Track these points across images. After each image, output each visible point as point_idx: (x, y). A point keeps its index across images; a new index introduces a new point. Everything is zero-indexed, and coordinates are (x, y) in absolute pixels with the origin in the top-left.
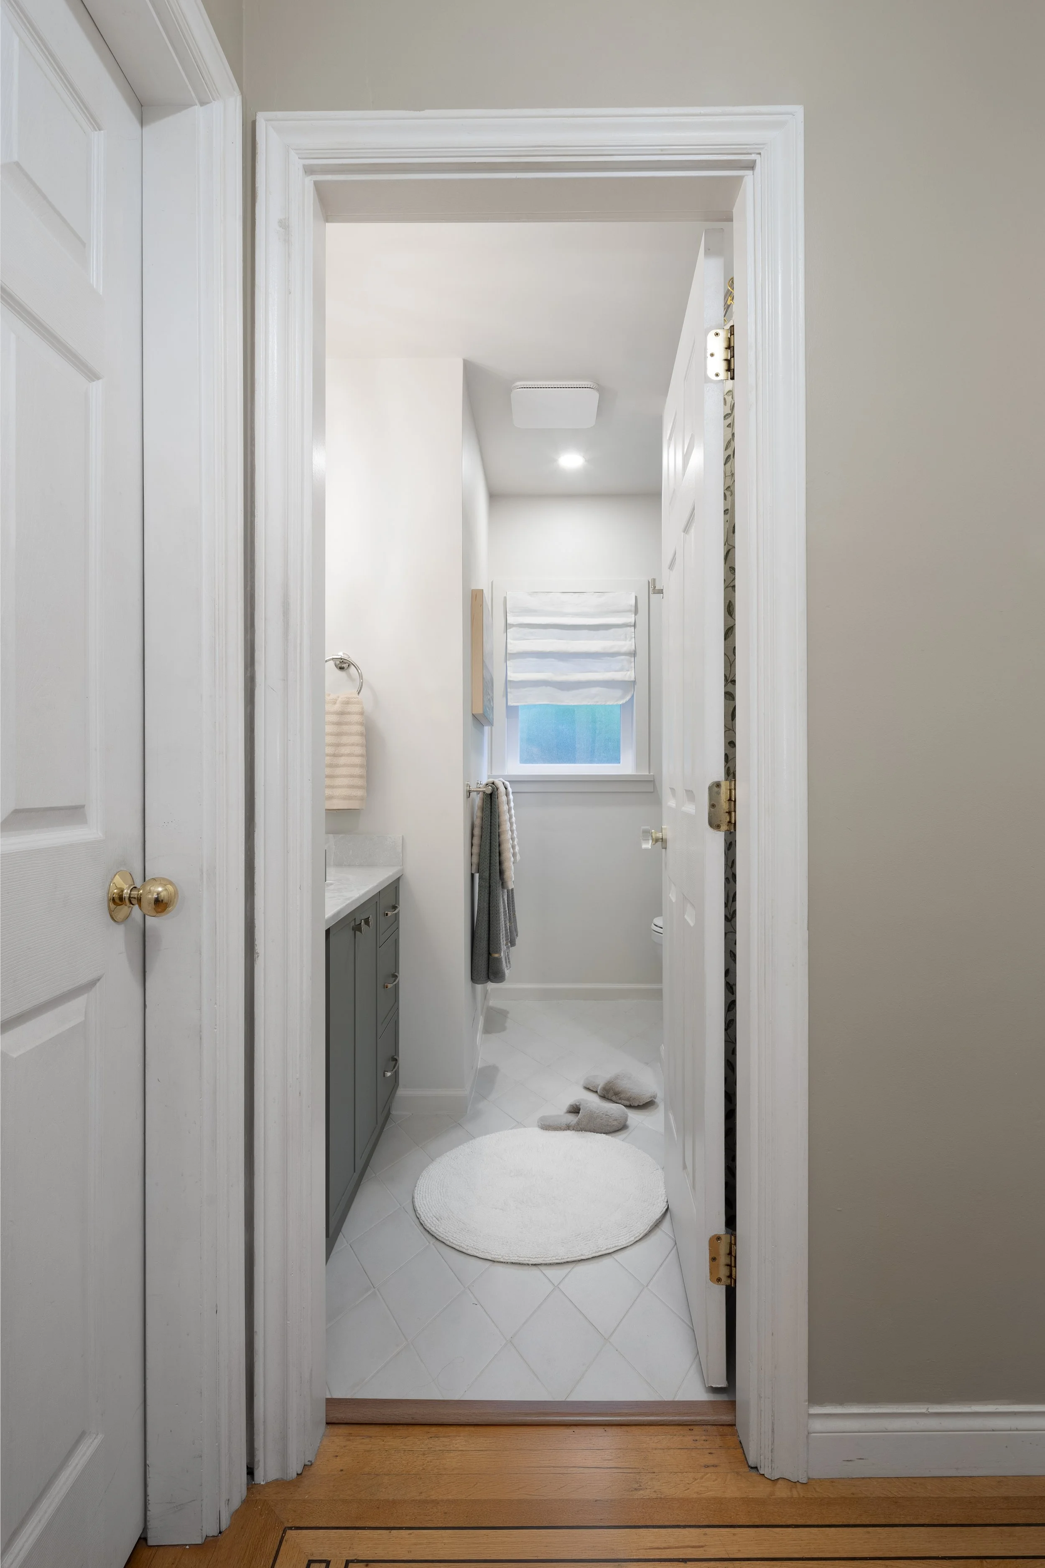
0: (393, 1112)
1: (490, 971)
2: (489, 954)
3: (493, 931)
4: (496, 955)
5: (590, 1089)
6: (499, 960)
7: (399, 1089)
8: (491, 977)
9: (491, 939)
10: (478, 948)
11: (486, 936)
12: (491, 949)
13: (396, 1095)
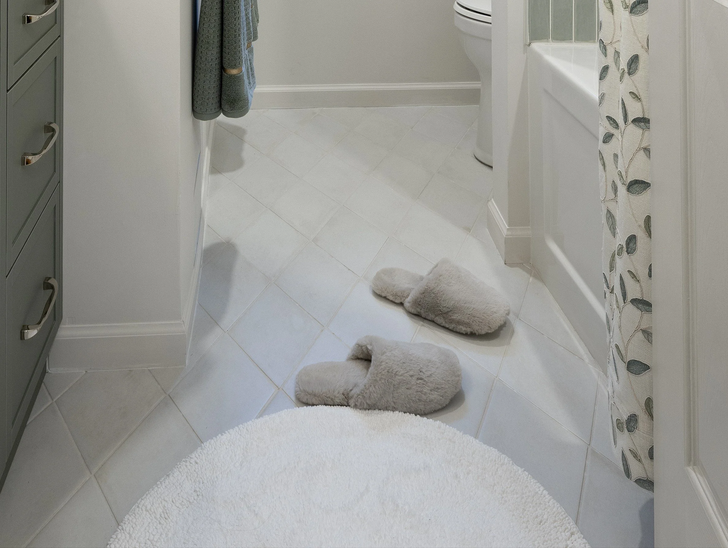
0: (51, 370)
1: (224, 97)
2: (222, 69)
3: (229, 31)
4: (234, 72)
5: (388, 300)
6: (237, 79)
7: (62, 326)
8: (226, 107)
9: (226, 43)
10: (203, 59)
11: (217, 40)
12: (225, 60)
13: (56, 339)
